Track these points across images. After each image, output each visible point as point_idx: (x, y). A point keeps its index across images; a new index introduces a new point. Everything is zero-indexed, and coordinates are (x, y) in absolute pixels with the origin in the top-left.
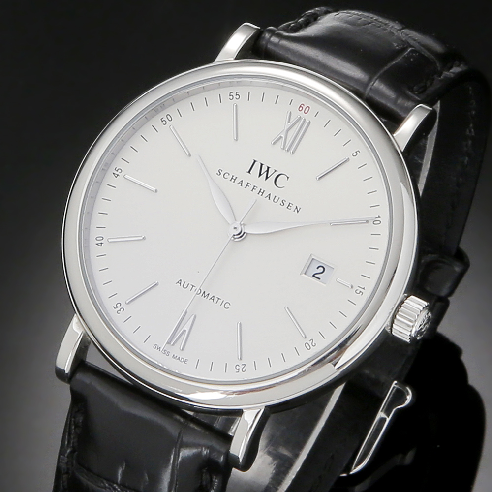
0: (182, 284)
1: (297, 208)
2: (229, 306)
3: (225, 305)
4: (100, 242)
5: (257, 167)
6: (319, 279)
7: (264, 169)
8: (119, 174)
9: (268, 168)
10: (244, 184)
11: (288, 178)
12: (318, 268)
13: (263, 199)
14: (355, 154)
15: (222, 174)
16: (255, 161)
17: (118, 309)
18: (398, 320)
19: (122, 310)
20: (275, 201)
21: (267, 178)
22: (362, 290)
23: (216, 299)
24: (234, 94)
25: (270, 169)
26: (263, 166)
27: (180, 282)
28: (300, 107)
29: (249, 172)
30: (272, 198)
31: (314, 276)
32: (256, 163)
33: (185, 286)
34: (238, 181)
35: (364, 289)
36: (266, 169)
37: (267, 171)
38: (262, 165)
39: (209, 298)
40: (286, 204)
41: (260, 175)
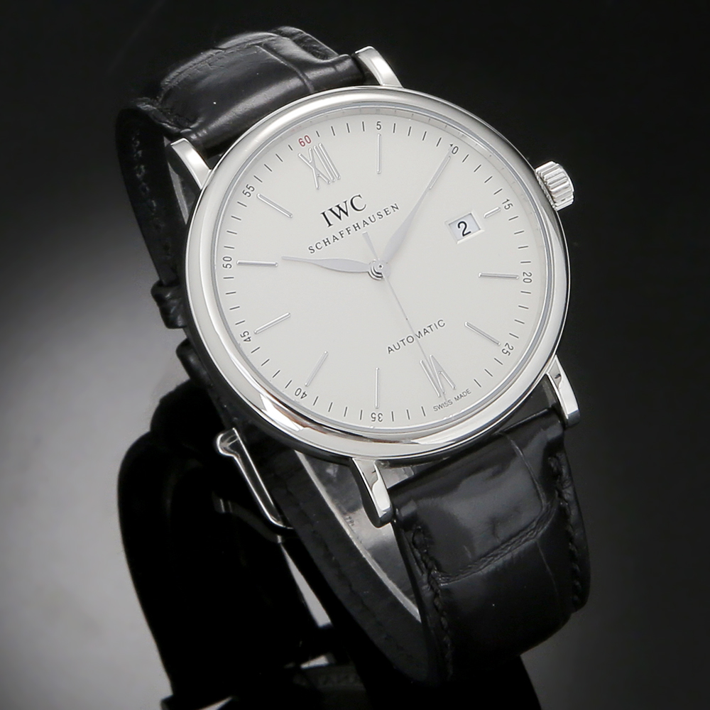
0: (394, 349)
1: (393, 207)
2: (443, 322)
3: (439, 324)
4: (301, 394)
5: (330, 215)
6: (470, 232)
7: (337, 211)
8: (249, 336)
9: (338, 206)
10: (338, 236)
11: (359, 196)
12: (459, 227)
13: (363, 230)
14: (379, 127)
15: (314, 248)
16: (323, 214)
17: (377, 418)
18: (556, 192)
19: (380, 416)
20: (373, 220)
21: (346, 214)
22: (508, 203)
23: (429, 329)
24: (247, 190)
25: (340, 206)
26: (333, 209)
27: (390, 350)
28: (300, 143)
29: (330, 225)
30: (368, 221)
31: (464, 235)
32: (325, 213)
33: (397, 348)
34: (331, 240)
35: (508, 200)
36: (338, 209)
37: (340, 209)
38: (331, 210)
39: (423, 334)
40: (383, 213)
41: (340, 217)
